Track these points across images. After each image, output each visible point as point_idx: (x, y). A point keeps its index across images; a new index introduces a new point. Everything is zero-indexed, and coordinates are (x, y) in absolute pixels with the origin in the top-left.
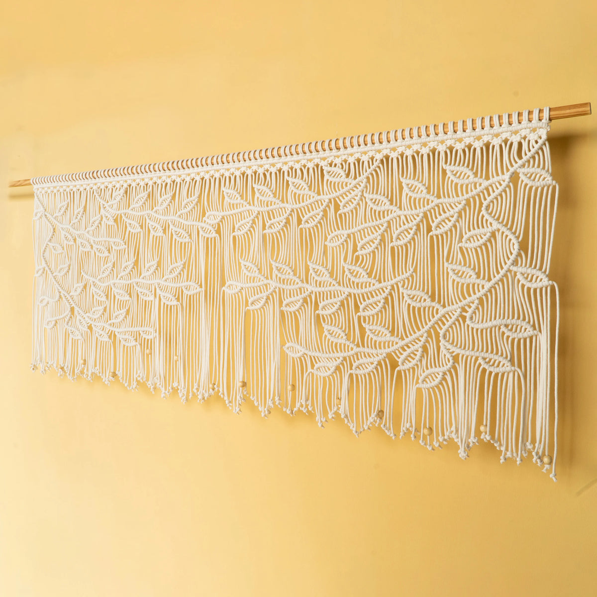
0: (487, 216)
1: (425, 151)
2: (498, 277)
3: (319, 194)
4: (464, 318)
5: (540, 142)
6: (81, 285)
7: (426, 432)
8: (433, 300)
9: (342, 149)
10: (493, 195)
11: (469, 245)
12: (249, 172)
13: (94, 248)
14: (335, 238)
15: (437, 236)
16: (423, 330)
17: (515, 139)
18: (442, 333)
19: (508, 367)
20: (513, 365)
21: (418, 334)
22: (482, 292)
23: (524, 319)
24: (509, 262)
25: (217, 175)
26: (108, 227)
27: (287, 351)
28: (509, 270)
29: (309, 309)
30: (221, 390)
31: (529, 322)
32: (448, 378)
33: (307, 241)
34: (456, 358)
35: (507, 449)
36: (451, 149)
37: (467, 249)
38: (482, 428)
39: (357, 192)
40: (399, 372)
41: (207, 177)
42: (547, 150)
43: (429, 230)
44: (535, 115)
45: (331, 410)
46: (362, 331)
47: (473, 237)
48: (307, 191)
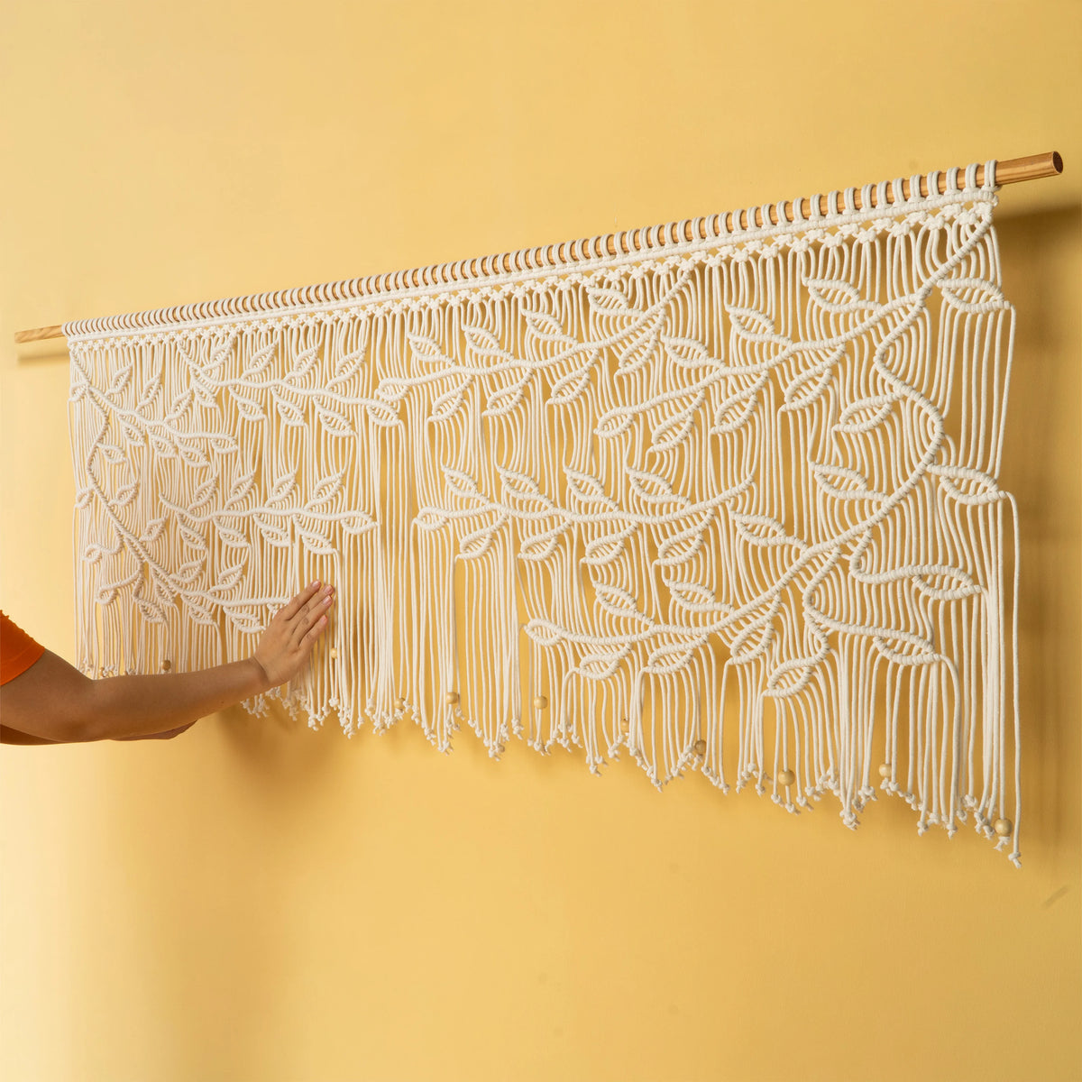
0: (883, 373)
1: (768, 253)
2: (905, 486)
3: (580, 340)
4: (845, 564)
5: (980, 228)
6: (159, 521)
7: (783, 778)
8: (789, 532)
9: (620, 254)
10: (894, 332)
11: (853, 428)
12: (454, 302)
13: (181, 453)
14: (612, 420)
15: (794, 413)
16: (772, 589)
17: (934, 225)
18: (805, 593)
19: (927, 655)
20: (936, 649)
21: (764, 596)
22: (878, 514)
23: (955, 564)
24: (925, 458)
25: (397, 310)
26: (205, 412)
27: (531, 635)
28: (925, 473)
29: (569, 556)
30: (415, 709)
31: (965, 569)
32: (819, 676)
33: (562, 429)
34: (832, 641)
35: (929, 808)
36: (816, 246)
37: (848, 435)
38: (883, 770)
39: (649, 333)
40: (732, 668)
41: (379, 313)
42: (992, 242)
43: (780, 401)
44: (968, 178)
45: (612, 743)
46: (664, 592)
47: (858, 413)
48: (558, 336)
